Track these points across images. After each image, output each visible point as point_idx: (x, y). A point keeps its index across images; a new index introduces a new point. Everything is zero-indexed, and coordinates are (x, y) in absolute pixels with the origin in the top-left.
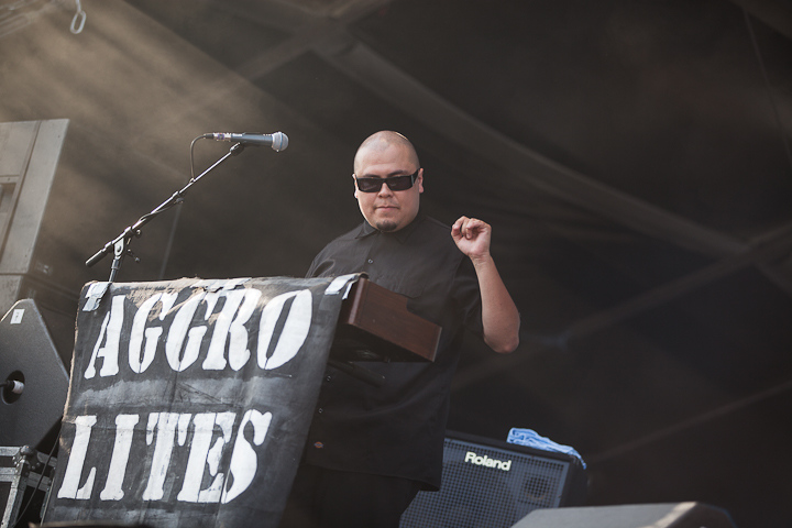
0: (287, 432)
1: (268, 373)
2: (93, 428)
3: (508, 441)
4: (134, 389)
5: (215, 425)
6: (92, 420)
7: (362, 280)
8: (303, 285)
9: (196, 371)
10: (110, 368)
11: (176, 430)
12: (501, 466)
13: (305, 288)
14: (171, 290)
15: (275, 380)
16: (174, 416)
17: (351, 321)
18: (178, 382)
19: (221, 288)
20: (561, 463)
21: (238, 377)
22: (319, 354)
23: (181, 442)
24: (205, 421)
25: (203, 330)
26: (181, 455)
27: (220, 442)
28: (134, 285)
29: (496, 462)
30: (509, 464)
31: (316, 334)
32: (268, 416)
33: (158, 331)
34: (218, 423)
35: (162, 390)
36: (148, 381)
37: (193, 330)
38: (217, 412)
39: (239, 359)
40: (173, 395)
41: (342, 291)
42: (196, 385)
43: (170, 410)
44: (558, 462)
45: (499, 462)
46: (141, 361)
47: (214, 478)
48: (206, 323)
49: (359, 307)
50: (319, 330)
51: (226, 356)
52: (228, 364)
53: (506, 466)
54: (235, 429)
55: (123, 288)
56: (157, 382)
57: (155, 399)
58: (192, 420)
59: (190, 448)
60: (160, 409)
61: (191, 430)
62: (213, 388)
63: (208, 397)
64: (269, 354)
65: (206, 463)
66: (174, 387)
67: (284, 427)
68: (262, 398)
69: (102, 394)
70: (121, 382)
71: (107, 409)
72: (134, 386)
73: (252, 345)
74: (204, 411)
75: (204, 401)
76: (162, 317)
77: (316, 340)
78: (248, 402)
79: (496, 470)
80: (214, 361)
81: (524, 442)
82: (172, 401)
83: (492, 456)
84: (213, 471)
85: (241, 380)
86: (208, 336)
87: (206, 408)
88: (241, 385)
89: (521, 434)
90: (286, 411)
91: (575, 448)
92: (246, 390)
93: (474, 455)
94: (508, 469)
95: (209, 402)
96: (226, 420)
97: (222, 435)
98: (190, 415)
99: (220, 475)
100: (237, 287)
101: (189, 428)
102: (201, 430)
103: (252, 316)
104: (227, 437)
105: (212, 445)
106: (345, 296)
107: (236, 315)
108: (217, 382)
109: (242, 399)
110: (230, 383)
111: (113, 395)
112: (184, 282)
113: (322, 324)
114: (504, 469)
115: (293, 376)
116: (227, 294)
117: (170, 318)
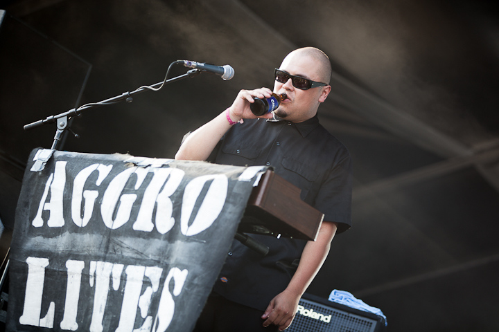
0: (197, 285)
1: (189, 239)
2: (47, 270)
3: (330, 299)
4: (78, 239)
5: (145, 277)
6: (45, 262)
7: (269, 172)
8: (219, 170)
9: (127, 230)
10: (56, 220)
11: (111, 277)
12: (323, 318)
13: (221, 173)
14: (107, 163)
15: (193, 244)
16: (108, 265)
17: (258, 203)
18: (112, 238)
19: (150, 165)
20: (371, 321)
21: (165, 239)
22: (230, 226)
23: (116, 287)
24: (136, 273)
25: (133, 197)
26: (115, 299)
27: (149, 291)
28: (74, 154)
29: (319, 315)
30: (329, 317)
31: (229, 210)
32: (185, 272)
33: (95, 194)
34: (147, 275)
35: (98, 243)
36: (88, 234)
37: (124, 196)
38: (146, 265)
39: (165, 224)
40: (107, 248)
41: (254, 179)
42: (128, 242)
43: (105, 259)
44: (368, 320)
45: (322, 315)
46: (82, 217)
47: (144, 320)
48: (135, 192)
49: (264, 193)
50: (231, 208)
51: (154, 221)
52: (155, 227)
53: (327, 319)
54: (162, 281)
55: (65, 156)
56: (94, 236)
57: (94, 250)
58: (124, 270)
59: (123, 293)
60: (97, 258)
61: (123, 279)
62: (142, 245)
63: (137, 253)
64: (190, 224)
65: (138, 307)
66: (109, 241)
67: (196, 281)
68: (182, 258)
69: (51, 241)
70: (67, 234)
71: (58, 254)
72: (78, 237)
73: (177, 214)
74: (135, 264)
75: (135, 256)
76: (98, 183)
77: (228, 216)
78: (172, 261)
79: (319, 321)
80: (143, 224)
81: (343, 302)
82: (106, 252)
83: (317, 310)
84: (144, 314)
85: (166, 242)
86: (138, 203)
87: (136, 262)
88: (167, 246)
89: (341, 295)
90: (198, 269)
91: (382, 311)
92: (171, 251)
93: (303, 308)
94: (328, 321)
95: (139, 257)
96: (155, 273)
97: (151, 285)
98: (122, 266)
99: (150, 318)
100: (163, 166)
101: (122, 276)
102: (132, 279)
103: (177, 191)
104: (155, 287)
105: (142, 293)
106: (256, 184)
107: (162, 188)
108: (146, 241)
109: (168, 257)
110: (158, 244)
111: (61, 243)
112: (118, 157)
113: (234, 204)
114: (325, 321)
115: (208, 242)
116: (155, 171)
117: (105, 184)
